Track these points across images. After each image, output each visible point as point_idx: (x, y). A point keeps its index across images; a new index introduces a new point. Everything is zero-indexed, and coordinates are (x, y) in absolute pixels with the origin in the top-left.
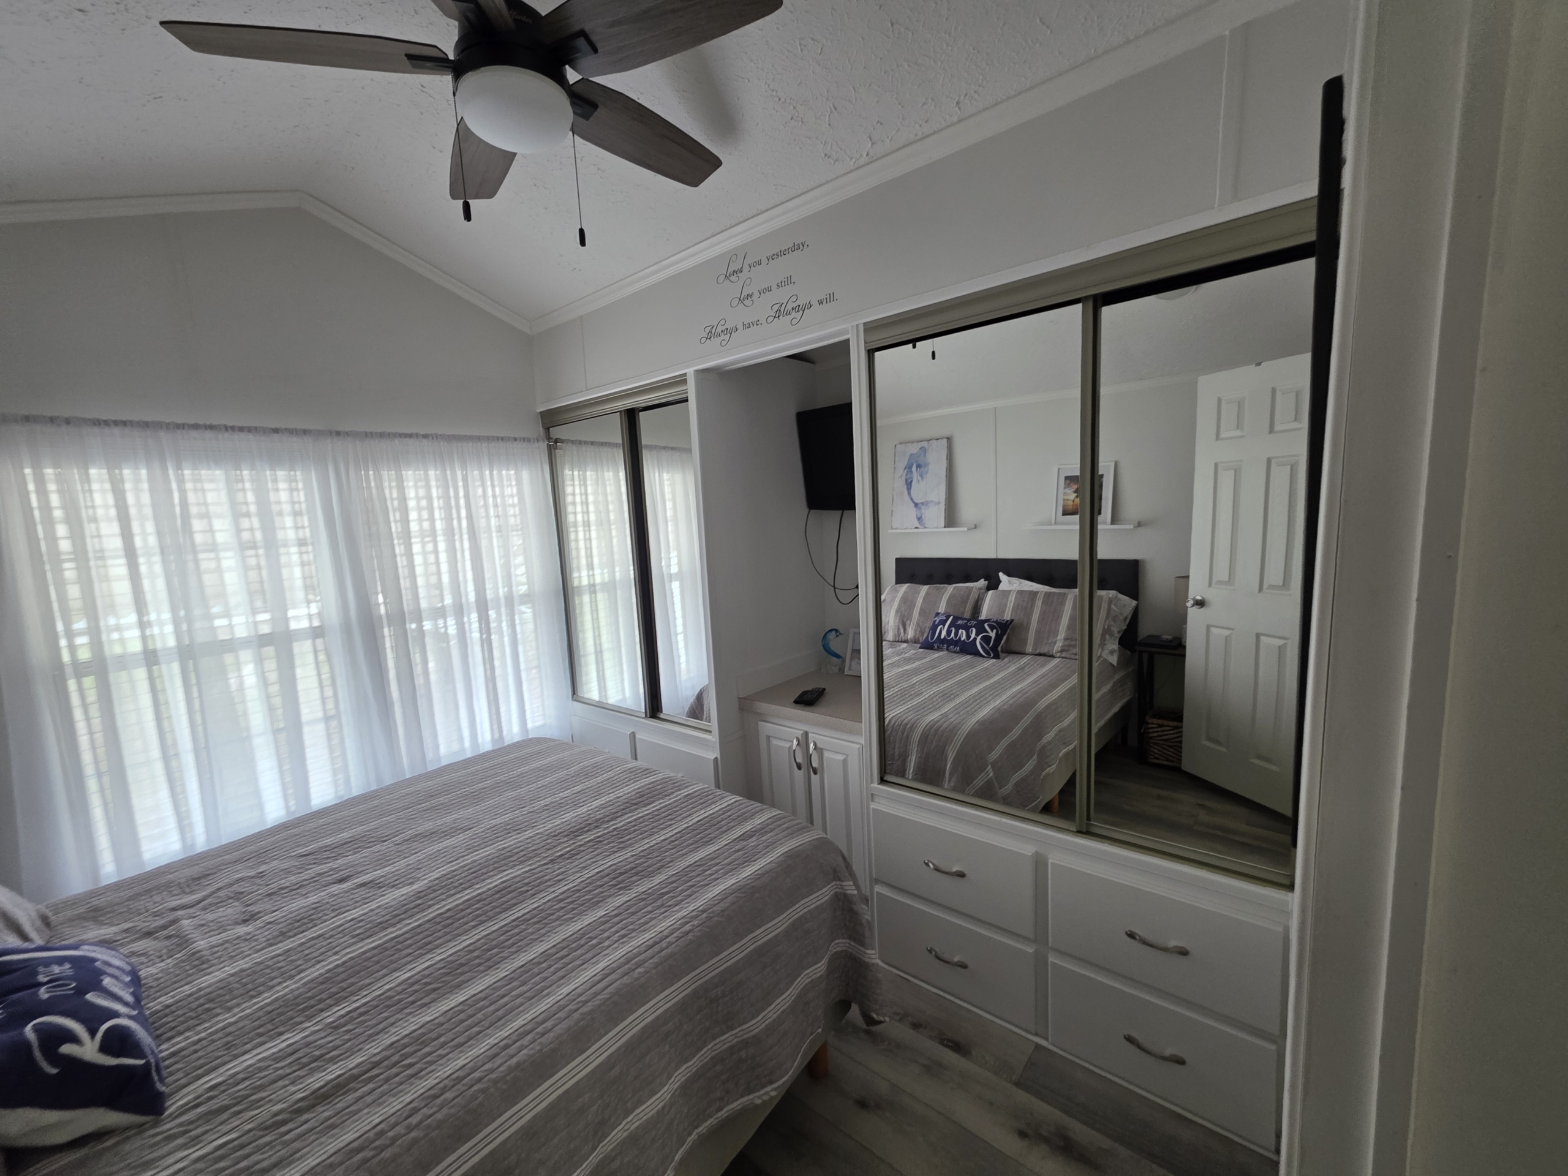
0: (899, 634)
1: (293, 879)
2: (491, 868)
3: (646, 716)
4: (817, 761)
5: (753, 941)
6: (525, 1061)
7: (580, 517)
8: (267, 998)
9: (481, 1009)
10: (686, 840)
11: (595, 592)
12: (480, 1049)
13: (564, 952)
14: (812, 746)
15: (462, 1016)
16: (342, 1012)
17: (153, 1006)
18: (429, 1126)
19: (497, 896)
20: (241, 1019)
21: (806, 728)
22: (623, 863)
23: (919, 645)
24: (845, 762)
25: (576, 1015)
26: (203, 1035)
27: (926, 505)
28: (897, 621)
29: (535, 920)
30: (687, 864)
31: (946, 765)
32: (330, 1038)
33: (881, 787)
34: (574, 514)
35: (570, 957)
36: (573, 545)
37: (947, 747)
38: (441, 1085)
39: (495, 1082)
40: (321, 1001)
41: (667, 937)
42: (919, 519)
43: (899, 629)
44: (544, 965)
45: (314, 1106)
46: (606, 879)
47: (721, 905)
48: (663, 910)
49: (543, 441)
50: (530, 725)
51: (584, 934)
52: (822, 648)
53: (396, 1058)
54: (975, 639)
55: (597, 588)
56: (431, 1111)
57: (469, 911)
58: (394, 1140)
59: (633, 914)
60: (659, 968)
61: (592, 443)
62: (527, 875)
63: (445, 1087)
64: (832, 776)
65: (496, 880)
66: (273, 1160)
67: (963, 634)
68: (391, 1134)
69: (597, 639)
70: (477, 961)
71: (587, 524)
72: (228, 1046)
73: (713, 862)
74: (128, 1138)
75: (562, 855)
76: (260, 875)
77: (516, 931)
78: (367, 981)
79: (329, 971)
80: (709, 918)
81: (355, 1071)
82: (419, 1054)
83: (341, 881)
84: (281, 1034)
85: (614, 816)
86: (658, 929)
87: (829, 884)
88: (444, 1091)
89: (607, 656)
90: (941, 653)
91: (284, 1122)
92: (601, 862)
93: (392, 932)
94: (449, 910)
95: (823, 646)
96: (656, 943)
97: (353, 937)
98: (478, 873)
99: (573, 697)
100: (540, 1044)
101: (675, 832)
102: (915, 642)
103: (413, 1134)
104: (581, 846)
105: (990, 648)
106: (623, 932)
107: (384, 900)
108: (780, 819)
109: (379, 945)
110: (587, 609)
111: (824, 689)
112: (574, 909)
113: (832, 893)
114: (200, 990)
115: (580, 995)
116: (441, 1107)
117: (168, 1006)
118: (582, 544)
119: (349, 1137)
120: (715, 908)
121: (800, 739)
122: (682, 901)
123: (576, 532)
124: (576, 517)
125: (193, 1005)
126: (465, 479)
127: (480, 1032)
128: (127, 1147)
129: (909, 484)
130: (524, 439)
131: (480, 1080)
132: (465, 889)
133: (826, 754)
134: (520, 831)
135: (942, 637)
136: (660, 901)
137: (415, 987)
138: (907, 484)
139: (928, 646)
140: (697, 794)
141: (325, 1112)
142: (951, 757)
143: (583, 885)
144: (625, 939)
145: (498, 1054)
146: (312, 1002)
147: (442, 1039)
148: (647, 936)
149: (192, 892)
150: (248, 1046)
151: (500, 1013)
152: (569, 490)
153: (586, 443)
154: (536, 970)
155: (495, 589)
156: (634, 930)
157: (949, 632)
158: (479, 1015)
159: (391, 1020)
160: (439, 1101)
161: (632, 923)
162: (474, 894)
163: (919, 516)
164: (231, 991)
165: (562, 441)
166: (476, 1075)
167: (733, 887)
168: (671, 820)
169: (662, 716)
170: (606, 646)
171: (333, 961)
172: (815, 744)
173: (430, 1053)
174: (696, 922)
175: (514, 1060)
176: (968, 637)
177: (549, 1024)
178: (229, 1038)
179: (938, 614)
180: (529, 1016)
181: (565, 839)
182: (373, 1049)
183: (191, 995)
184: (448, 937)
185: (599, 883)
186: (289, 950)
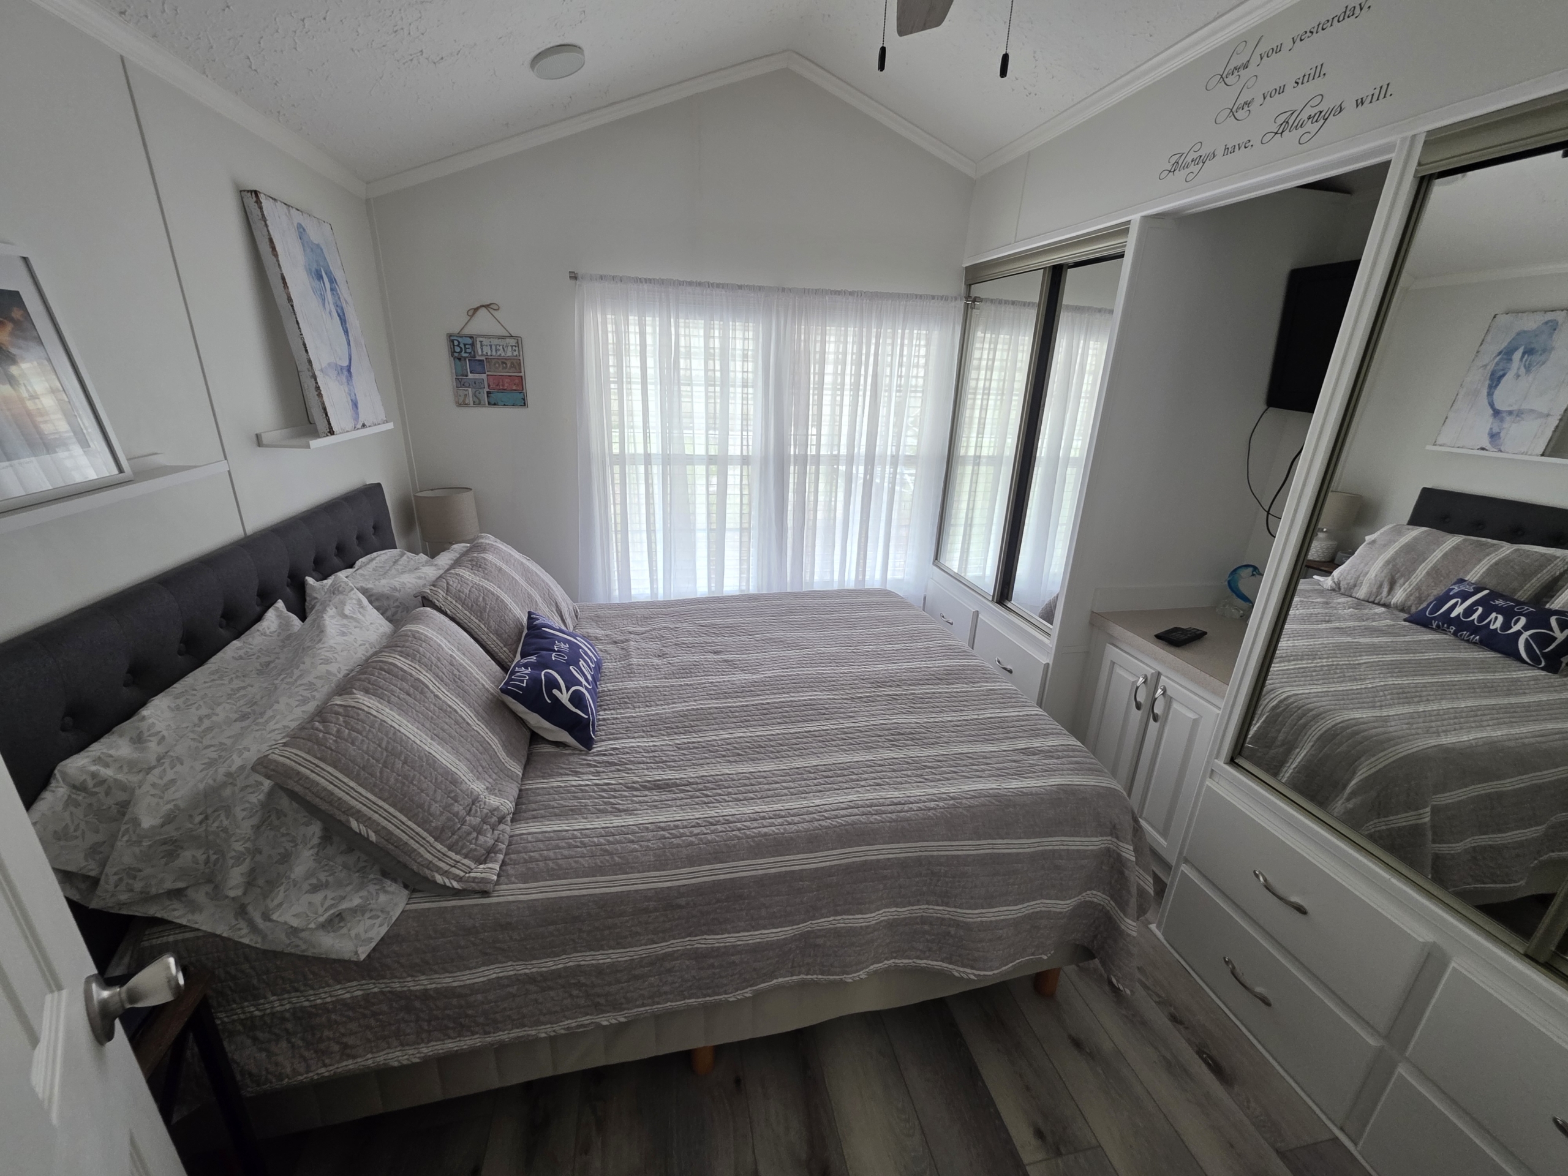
0: (1378, 593)
1: (691, 640)
2: (807, 685)
3: (993, 600)
4: (1162, 708)
5: (991, 846)
6: (770, 835)
7: (981, 384)
8: (653, 710)
9: (760, 784)
10: (969, 730)
11: (979, 464)
12: (748, 809)
13: (830, 774)
14: (1160, 691)
15: (746, 782)
16: (685, 741)
17: (603, 686)
18: (701, 840)
19: (803, 708)
20: (638, 717)
21: (1159, 668)
22: (905, 726)
23: (1406, 616)
24: (1196, 722)
25: (816, 824)
26: (619, 716)
27: (1517, 416)
28: (1383, 575)
29: (820, 738)
30: (960, 751)
31: (1350, 780)
32: (673, 753)
33: (1228, 768)
34: (976, 379)
35: (832, 779)
36: (967, 413)
37: (1363, 759)
38: (717, 819)
39: (748, 837)
40: (678, 727)
41: (912, 803)
42: (1494, 436)
43: (1381, 586)
44: (812, 775)
45: (653, 789)
46: (886, 732)
47: (972, 801)
48: (920, 780)
49: (961, 300)
50: (889, 576)
51: (850, 768)
52: (1226, 583)
53: (700, 786)
54: (1518, 634)
55: (984, 460)
56: (706, 831)
57: (780, 710)
58: (682, 835)
59: (894, 771)
60: (893, 824)
61: (1013, 303)
62: (829, 701)
63: (719, 821)
64: (1174, 734)
65: (806, 696)
66: (625, 807)
67: (1497, 622)
68: (681, 831)
69: (970, 511)
70: (771, 749)
71: (987, 392)
72: (627, 729)
73: (984, 760)
74: (574, 754)
75: (861, 697)
76: (676, 629)
77: (805, 740)
78: (705, 728)
79: (688, 710)
80: (954, 807)
81: (678, 781)
82: (714, 791)
83: (715, 653)
84: (652, 736)
85: (917, 682)
86: (908, 793)
87: (1101, 836)
88: (718, 823)
89: (975, 530)
90: (1437, 636)
91: (636, 790)
92: (888, 717)
93: (730, 703)
94: (768, 703)
95: (1229, 582)
96: (899, 803)
97: (708, 694)
98: (797, 684)
99: (934, 561)
100: (785, 829)
101: (963, 718)
102: (1402, 610)
103: (692, 839)
104: (879, 696)
105: (1545, 655)
106: (879, 781)
107: (733, 678)
108: (1074, 751)
109: (720, 708)
110: (967, 480)
111: (1205, 633)
112: (852, 744)
113: (1103, 846)
114: (626, 688)
115: (826, 811)
116: (713, 832)
117: (609, 691)
118: (977, 413)
119: (661, 818)
120: (964, 801)
121: (1149, 678)
122: (940, 780)
123: (974, 399)
124: (977, 384)
125: (620, 696)
126: (878, 338)
127: (753, 799)
128: (572, 759)
129: (1495, 379)
130: (942, 298)
131: (739, 829)
132: (784, 693)
133: (1175, 705)
134: (839, 664)
135: (1453, 615)
136: (922, 771)
137: (729, 747)
138: (1491, 379)
139: (1420, 620)
140: (1002, 692)
141: (655, 796)
142: (1362, 773)
143: (866, 729)
144: (877, 787)
145: (756, 820)
146: (673, 725)
147: (730, 790)
148: (896, 794)
149: (641, 626)
150: (636, 735)
151: (770, 793)
152: (976, 354)
153: (1006, 302)
154: (805, 776)
155: (885, 446)
156: (888, 784)
157: (1469, 611)
158: (757, 787)
159: (708, 761)
160: (713, 828)
161: (890, 778)
162: (788, 699)
163: (1496, 429)
164: (639, 697)
165: (981, 300)
166: (739, 825)
167: (991, 791)
168: (965, 706)
169: (1009, 605)
170: (977, 521)
171: (691, 705)
172: (1164, 690)
173: (720, 795)
174: (941, 804)
175: (765, 830)
176: (1506, 625)
177: (796, 819)
178: (629, 725)
179: (1461, 581)
180: (787, 806)
181: (869, 685)
182: (690, 774)
183: (621, 689)
184: (760, 723)
185: (879, 733)
186: (673, 686)
